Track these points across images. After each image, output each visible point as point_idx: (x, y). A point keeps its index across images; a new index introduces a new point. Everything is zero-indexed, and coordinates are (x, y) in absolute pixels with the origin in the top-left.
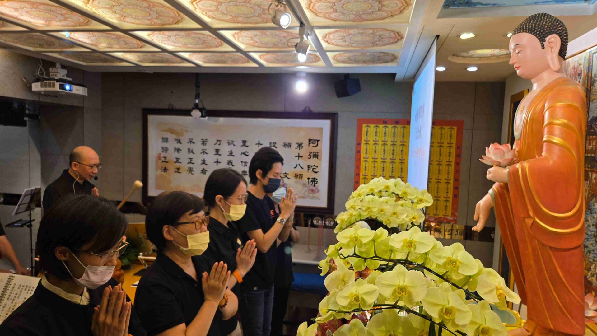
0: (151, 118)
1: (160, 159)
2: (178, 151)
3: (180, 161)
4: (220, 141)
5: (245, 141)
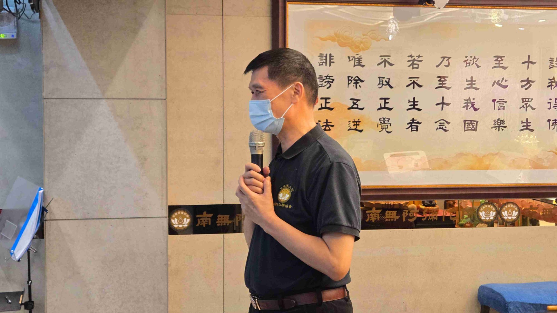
2: (356, 83)
3: (360, 104)
4: (449, 58)
5: (501, 57)
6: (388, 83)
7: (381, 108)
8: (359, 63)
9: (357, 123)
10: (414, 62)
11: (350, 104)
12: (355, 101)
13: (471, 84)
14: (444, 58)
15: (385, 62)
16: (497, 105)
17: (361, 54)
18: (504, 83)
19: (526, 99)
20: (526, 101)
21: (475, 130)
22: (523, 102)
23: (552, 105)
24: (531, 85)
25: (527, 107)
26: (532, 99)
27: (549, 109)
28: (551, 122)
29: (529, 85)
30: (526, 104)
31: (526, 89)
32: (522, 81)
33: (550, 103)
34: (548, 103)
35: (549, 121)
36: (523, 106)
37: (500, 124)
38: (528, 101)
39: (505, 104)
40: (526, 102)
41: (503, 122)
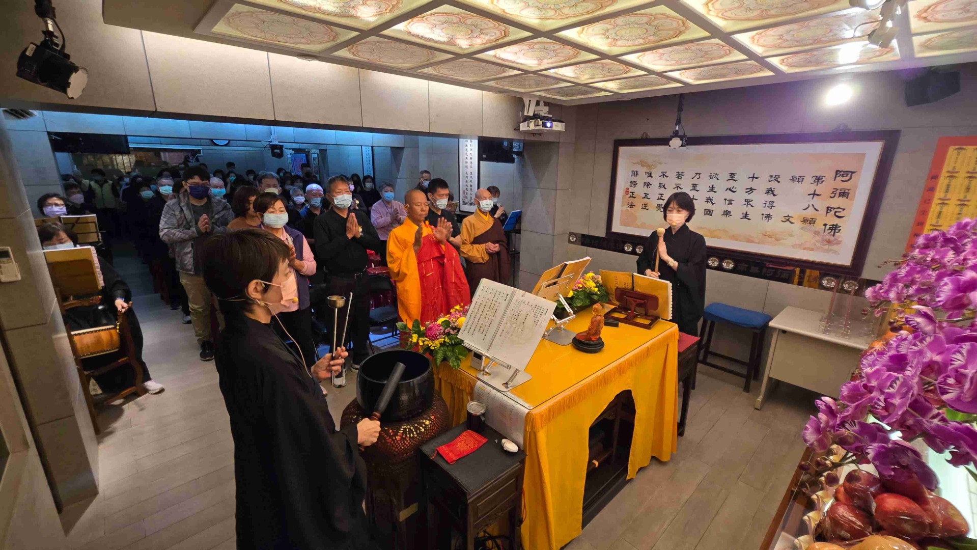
0: (622, 150)
1: (627, 194)
2: (648, 185)
3: (649, 196)
4: (700, 174)
5: (734, 174)
6: (664, 186)
7: (659, 199)
8: (650, 175)
9: (646, 205)
10: (679, 176)
11: (644, 196)
12: (646, 194)
13: (712, 189)
14: (697, 174)
15: (664, 175)
16: (727, 202)
17: (652, 171)
18: (734, 190)
19: (748, 200)
21: (711, 215)
22: (746, 201)
23: (767, 205)
25: (747, 205)
26: (752, 200)
27: (765, 207)
28: (764, 216)
29: (751, 191)
31: (749, 194)
32: (747, 189)
33: (766, 203)
34: (764, 203)
35: (763, 214)
36: (745, 204)
37: (727, 213)
39: (733, 202)
40: (748, 202)
41: (730, 212)
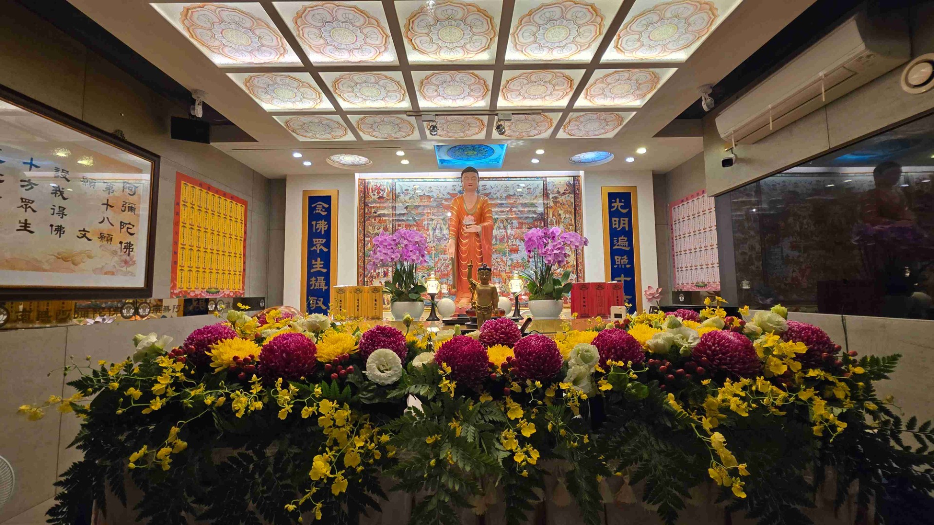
19: (26, 199)
20: (25, 202)
22: (22, 202)
23: (56, 211)
24: (32, 188)
25: (26, 208)
26: (33, 202)
27: (53, 214)
28: (54, 228)
29: (30, 187)
30: (26, 205)
31: (26, 190)
32: (22, 180)
33: (54, 209)
34: (52, 209)
35: (52, 226)
36: (22, 206)
38: (28, 202)
